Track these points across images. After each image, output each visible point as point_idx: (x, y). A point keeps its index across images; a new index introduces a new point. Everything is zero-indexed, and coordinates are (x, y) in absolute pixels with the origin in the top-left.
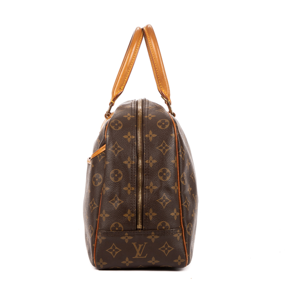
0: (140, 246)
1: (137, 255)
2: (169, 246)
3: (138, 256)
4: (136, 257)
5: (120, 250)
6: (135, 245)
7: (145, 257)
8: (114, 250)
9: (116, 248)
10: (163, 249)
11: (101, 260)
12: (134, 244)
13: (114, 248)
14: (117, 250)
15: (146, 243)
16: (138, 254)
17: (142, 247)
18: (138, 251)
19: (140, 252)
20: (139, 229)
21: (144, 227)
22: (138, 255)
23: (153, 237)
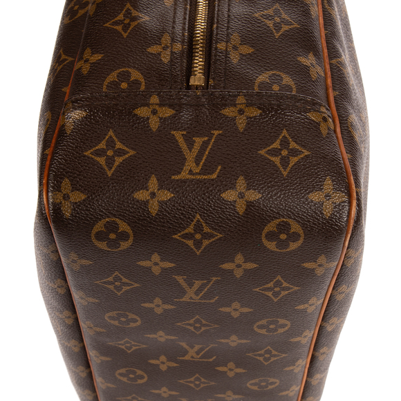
0: (199, 141)
1: (186, 168)
2: (293, 145)
3: (191, 172)
4: (184, 175)
5: (132, 153)
6: (181, 141)
7: (214, 176)
8: (110, 153)
9: (119, 145)
10: (275, 152)
11: (66, 184)
12: (178, 135)
13: (111, 144)
14: (120, 153)
15: (216, 133)
16: (190, 164)
17: (205, 145)
18: (190, 156)
19: (197, 161)
20: (197, 87)
21: (211, 82)
22: (190, 168)
23: (241, 112)
